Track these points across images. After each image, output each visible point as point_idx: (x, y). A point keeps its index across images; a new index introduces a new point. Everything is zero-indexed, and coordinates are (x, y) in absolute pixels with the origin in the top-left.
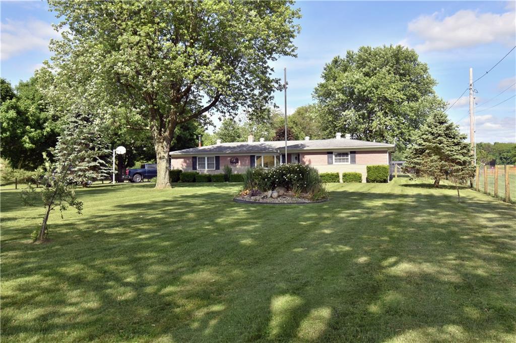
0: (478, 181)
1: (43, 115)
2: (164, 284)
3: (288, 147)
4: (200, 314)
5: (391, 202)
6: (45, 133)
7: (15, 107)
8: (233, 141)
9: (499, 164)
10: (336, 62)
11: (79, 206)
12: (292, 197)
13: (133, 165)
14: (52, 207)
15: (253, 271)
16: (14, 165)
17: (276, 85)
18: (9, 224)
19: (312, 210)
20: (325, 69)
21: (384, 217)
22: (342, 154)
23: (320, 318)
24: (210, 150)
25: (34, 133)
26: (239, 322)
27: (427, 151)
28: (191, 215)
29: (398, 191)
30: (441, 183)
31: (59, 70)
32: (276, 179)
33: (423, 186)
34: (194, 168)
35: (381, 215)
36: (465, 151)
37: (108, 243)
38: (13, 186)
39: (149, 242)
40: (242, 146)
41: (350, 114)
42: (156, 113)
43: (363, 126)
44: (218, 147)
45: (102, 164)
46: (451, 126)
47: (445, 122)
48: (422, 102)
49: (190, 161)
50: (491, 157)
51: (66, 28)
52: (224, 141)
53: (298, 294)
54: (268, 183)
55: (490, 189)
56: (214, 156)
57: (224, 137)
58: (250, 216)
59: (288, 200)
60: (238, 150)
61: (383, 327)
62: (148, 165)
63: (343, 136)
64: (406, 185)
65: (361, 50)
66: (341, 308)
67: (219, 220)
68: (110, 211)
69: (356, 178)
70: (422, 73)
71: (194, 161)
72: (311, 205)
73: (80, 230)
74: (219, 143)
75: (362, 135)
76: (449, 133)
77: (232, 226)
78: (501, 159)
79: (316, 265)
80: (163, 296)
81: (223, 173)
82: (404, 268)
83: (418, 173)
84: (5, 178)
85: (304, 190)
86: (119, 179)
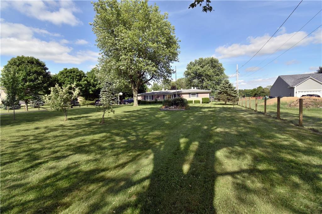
0: (240, 102)
1: (95, 83)
2: (145, 135)
3: (177, 92)
4: (158, 144)
5: (211, 109)
6: (96, 89)
7: (86, 80)
8: (157, 90)
9: (246, 97)
10: (191, 63)
11: (114, 112)
12: (179, 108)
13: (124, 99)
14: (105, 112)
15: (172, 131)
16: (86, 99)
17: (172, 72)
18: (90, 118)
19: (186, 112)
20: (187, 66)
21: (210, 114)
22: (194, 94)
23: (196, 145)
24: (150, 93)
25: (93, 89)
26: (171, 146)
27: (222, 93)
28: (147, 114)
29: (213, 106)
30: (227, 103)
31: (101, 68)
32: (173, 102)
33: (221, 104)
34: (145, 99)
35: (209, 114)
36: (235, 93)
37: (123, 123)
38: (86, 106)
39: (136, 123)
40: (160, 92)
41: (196, 81)
42: (133, 82)
43: (200, 85)
44: (153, 92)
45: (115, 99)
46: (230, 84)
47: (229, 83)
48: (220, 77)
49: (143, 97)
50: (243, 95)
51: (103, 54)
52: (154, 90)
53: (187, 138)
54: (171, 104)
55: (244, 105)
56: (151, 95)
57: (154, 89)
58: (166, 114)
59: (177, 109)
60: (159, 93)
61: (216, 147)
62: (130, 99)
63: (194, 88)
64: (215, 104)
65: (200, 59)
66: (201, 142)
67: (156, 116)
68: (120, 113)
69: (199, 102)
70: (220, 66)
71: (145, 97)
72: (185, 111)
73: (113, 119)
74: (153, 91)
75: (200, 88)
76: (230, 87)
77: (161, 117)
78: (246, 95)
79: (191, 129)
80: (145, 139)
81: (154, 101)
82: (219, 130)
83: (219, 100)
84: (83, 103)
85: (183, 106)
86: (120, 103)
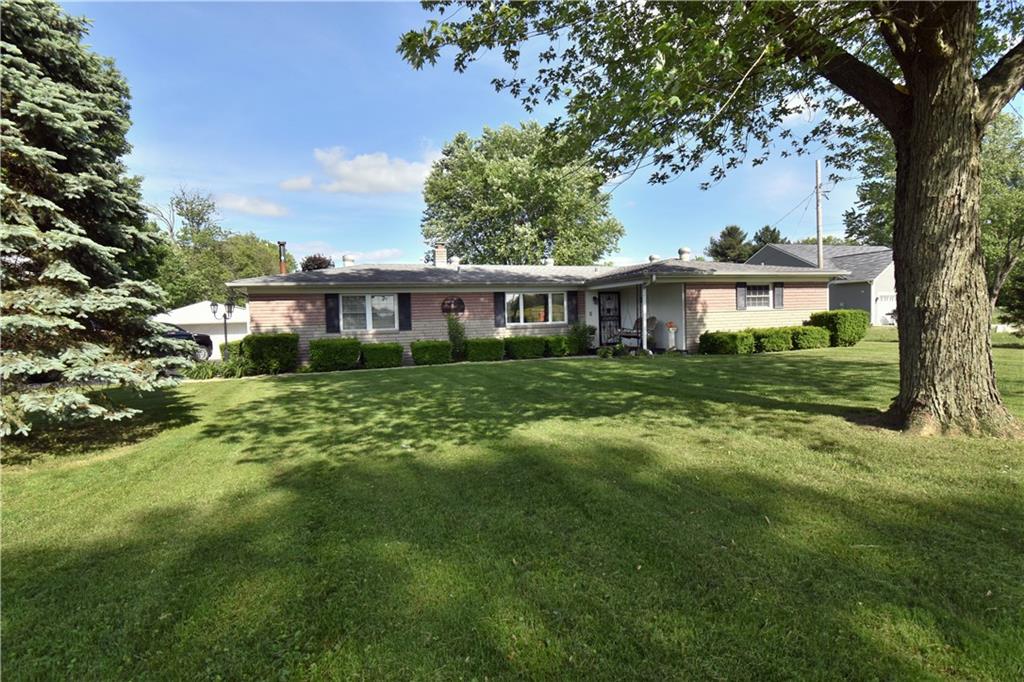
22: (758, 287)
34: (333, 327)
49: (316, 307)
56: (394, 291)
71: (331, 306)
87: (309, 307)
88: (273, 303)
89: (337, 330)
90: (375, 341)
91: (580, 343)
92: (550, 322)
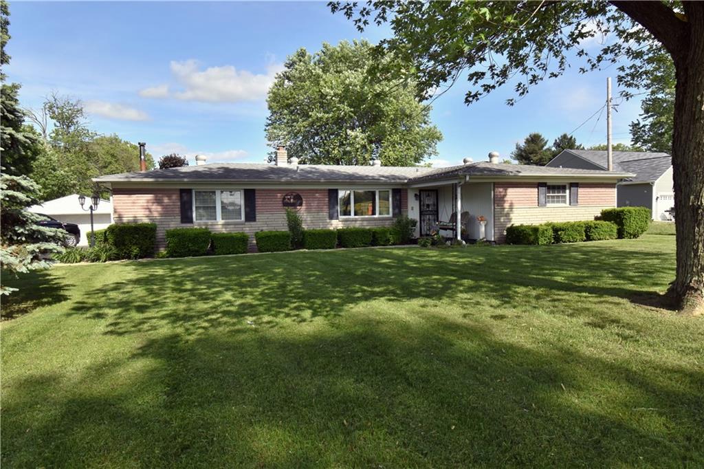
22: (556, 187)
34: (187, 218)
49: (173, 201)
56: (242, 188)
71: (185, 200)
87: (166, 200)
88: (134, 197)
89: (191, 221)
90: (224, 231)
91: (403, 234)
92: (377, 216)
